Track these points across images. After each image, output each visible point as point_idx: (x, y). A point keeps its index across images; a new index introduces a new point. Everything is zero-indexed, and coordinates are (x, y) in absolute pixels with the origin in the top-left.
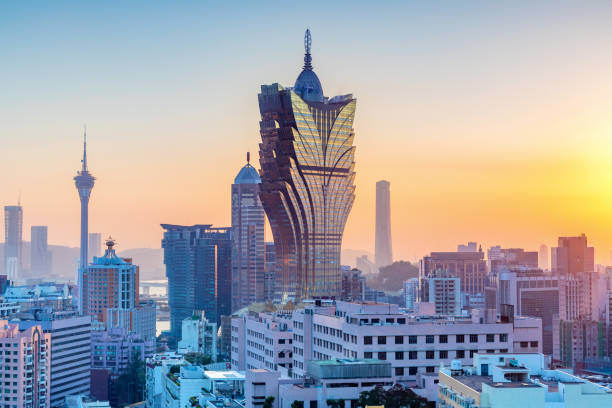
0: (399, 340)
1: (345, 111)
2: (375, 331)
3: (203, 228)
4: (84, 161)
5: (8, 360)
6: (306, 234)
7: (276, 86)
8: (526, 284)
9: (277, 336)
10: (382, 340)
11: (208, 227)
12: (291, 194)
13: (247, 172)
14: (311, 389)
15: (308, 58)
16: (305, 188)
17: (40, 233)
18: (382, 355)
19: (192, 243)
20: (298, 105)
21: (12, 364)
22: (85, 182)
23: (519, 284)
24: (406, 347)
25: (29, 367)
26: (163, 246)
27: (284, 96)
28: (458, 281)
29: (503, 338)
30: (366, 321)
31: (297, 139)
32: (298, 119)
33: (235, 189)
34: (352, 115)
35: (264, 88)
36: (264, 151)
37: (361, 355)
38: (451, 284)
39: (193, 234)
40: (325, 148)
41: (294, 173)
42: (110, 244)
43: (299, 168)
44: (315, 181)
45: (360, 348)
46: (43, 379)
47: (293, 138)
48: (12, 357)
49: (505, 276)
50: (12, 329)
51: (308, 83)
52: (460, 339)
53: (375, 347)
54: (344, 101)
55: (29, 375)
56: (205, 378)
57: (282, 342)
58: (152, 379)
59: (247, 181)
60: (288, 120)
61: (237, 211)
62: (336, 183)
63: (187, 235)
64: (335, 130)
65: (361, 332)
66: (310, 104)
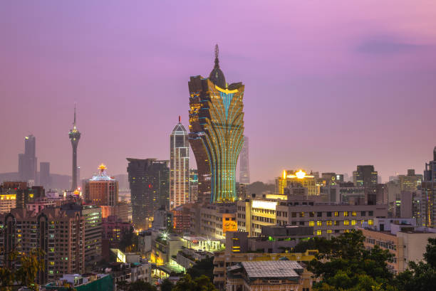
0: (311, 214)
2: (298, 209)
3: (151, 160)
5: (62, 232)
7: (199, 77)
8: (345, 191)
9: (224, 215)
11: (154, 160)
12: (208, 140)
15: (217, 61)
17: (45, 166)
18: (302, 223)
21: (64, 234)
23: (342, 191)
24: (316, 219)
25: (74, 236)
26: (128, 171)
27: (204, 83)
28: (306, 189)
29: (371, 213)
30: (291, 204)
31: (211, 108)
35: (192, 78)
38: (302, 191)
39: (146, 164)
43: (213, 124)
45: (289, 219)
46: (81, 243)
47: (208, 107)
48: (64, 229)
50: (63, 213)
51: (217, 75)
53: (298, 219)
55: (74, 240)
57: (227, 219)
58: (143, 243)
60: (206, 97)
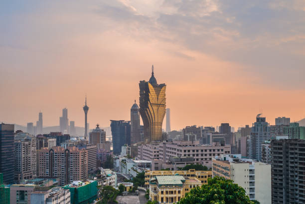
0: (193, 151)
1: (163, 88)
2: (187, 148)
3: (122, 121)
4: (86, 103)
6: (153, 123)
7: (144, 81)
8: (214, 136)
9: (153, 150)
10: (189, 151)
11: (123, 121)
12: (149, 111)
13: (135, 105)
14: (171, 165)
15: (153, 73)
16: (152, 110)
17: (72, 123)
18: (189, 155)
19: (119, 125)
20: (150, 86)
21: (77, 159)
22: (86, 109)
23: (213, 136)
24: (195, 153)
25: (82, 159)
27: (146, 84)
28: (196, 135)
29: (222, 150)
30: (184, 146)
31: (150, 96)
32: (150, 90)
33: (132, 110)
34: (165, 89)
35: (141, 82)
36: (141, 99)
37: (183, 155)
38: (194, 136)
40: (158, 98)
41: (149, 106)
42: (98, 126)
43: (151, 104)
44: (155, 108)
45: (183, 153)
46: (86, 163)
47: (149, 96)
48: (77, 156)
49: (209, 134)
50: (77, 149)
51: (153, 80)
52: (210, 150)
53: (187, 153)
54: (163, 86)
55: (82, 162)
56: (134, 162)
57: (155, 152)
58: (116, 163)
59: (135, 108)
60: (148, 91)
61: (132, 116)
62: (161, 108)
63: (118, 123)
64: (160, 93)
65: (183, 149)
66: (153, 86)
